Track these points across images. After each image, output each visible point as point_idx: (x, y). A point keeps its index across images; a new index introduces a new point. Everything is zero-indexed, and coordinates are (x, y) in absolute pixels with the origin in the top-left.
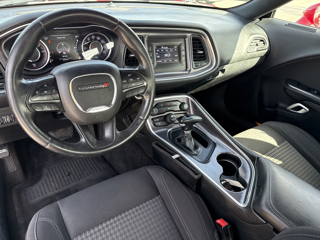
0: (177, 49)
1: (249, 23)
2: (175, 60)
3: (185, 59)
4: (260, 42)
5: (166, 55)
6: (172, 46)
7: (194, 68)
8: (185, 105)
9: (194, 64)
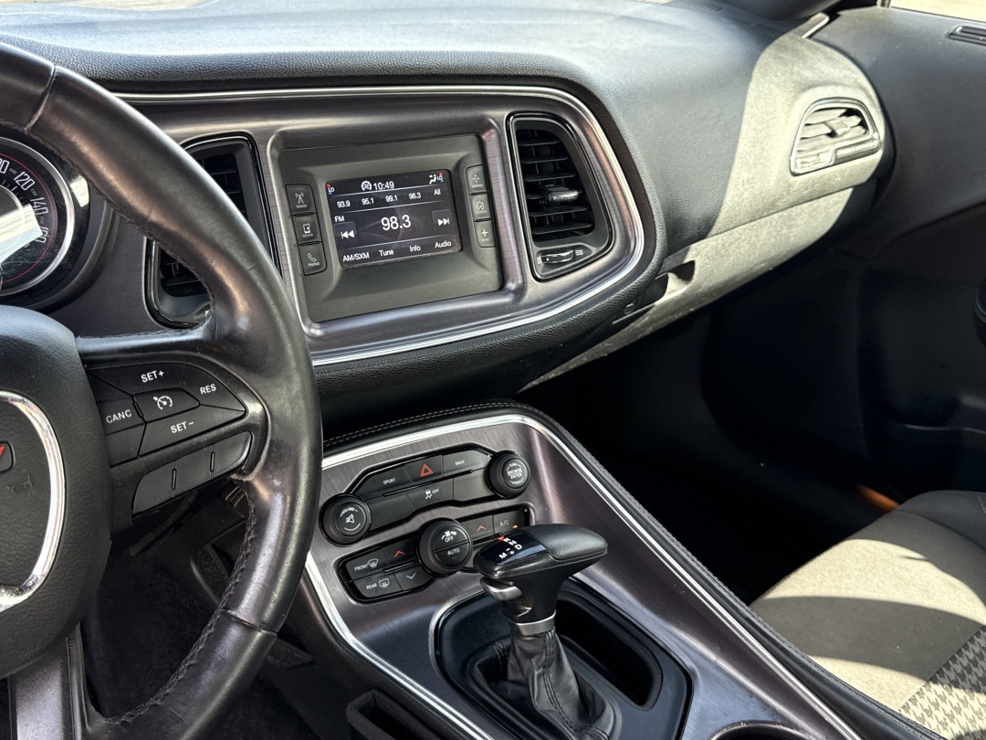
0: (447, 188)
1: (783, 33)
2: (437, 245)
3: (491, 236)
4: (844, 118)
5: (389, 223)
6: (419, 177)
7: (539, 277)
8: (515, 464)
9: (537, 256)
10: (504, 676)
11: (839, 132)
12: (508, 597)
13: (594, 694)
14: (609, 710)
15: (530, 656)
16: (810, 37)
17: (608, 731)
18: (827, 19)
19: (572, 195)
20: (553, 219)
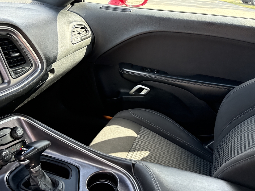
1: (61, 10)
4: (81, 29)
7: (14, 78)
8: (19, 130)
9: (12, 72)
10: (30, 185)
11: (81, 33)
12: (27, 163)
13: (55, 180)
14: (60, 183)
15: (36, 177)
16: (68, 10)
17: (61, 188)
18: (71, 6)
19: (18, 54)
20: (13, 61)
